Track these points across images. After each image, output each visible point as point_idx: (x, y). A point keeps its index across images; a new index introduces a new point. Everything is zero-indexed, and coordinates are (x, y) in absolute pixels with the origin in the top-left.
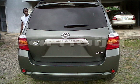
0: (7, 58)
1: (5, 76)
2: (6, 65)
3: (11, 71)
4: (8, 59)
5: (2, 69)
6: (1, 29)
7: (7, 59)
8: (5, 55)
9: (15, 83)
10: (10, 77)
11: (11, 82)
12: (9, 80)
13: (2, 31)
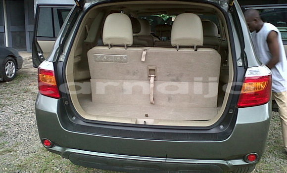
0: (27, 108)
1: (15, 149)
2: (22, 124)
3: (30, 137)
4: (29, 111)
5: (14, 131)
6: (26, 48)
7: (27, 110)
8: (25, 102)
9: (34, 165)
10: (26, 152)
11: (26, 164)
12: (22, 158)
13: (26, 50)
